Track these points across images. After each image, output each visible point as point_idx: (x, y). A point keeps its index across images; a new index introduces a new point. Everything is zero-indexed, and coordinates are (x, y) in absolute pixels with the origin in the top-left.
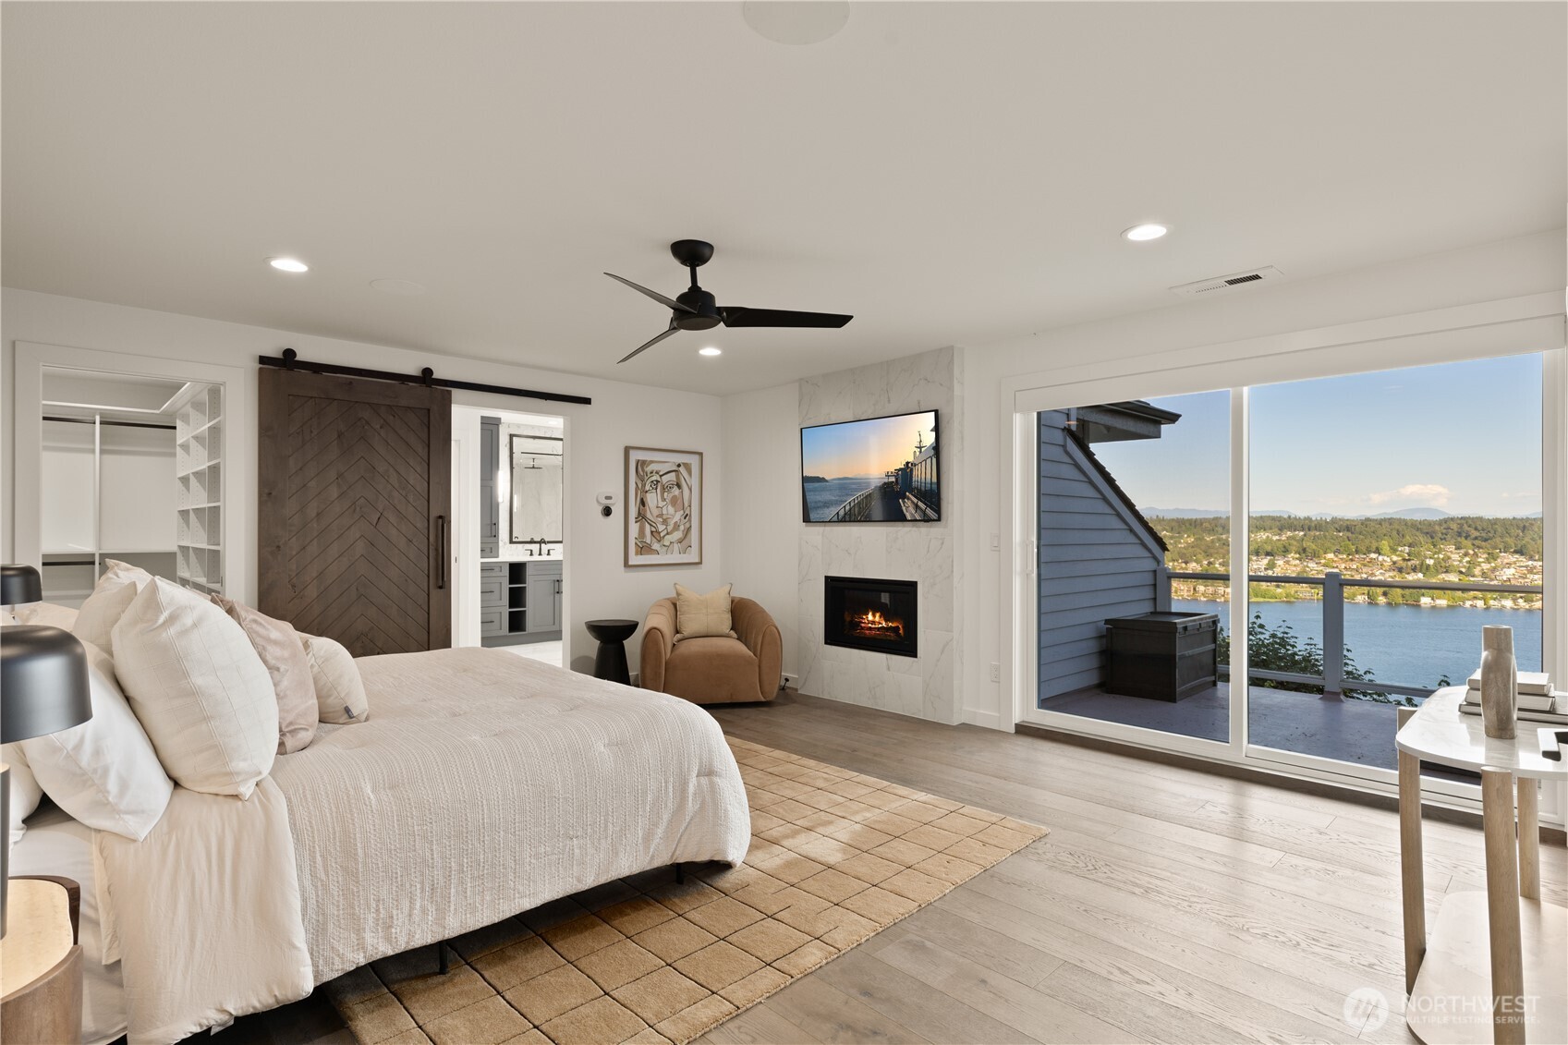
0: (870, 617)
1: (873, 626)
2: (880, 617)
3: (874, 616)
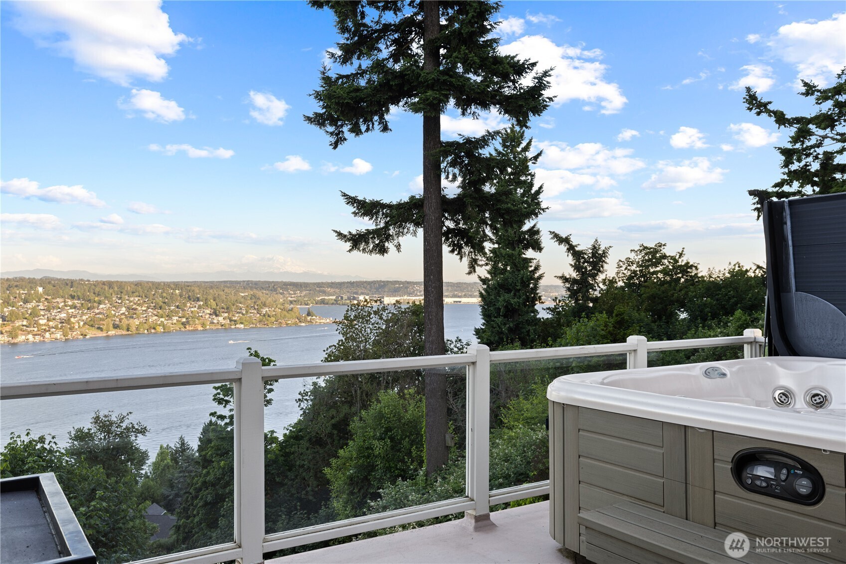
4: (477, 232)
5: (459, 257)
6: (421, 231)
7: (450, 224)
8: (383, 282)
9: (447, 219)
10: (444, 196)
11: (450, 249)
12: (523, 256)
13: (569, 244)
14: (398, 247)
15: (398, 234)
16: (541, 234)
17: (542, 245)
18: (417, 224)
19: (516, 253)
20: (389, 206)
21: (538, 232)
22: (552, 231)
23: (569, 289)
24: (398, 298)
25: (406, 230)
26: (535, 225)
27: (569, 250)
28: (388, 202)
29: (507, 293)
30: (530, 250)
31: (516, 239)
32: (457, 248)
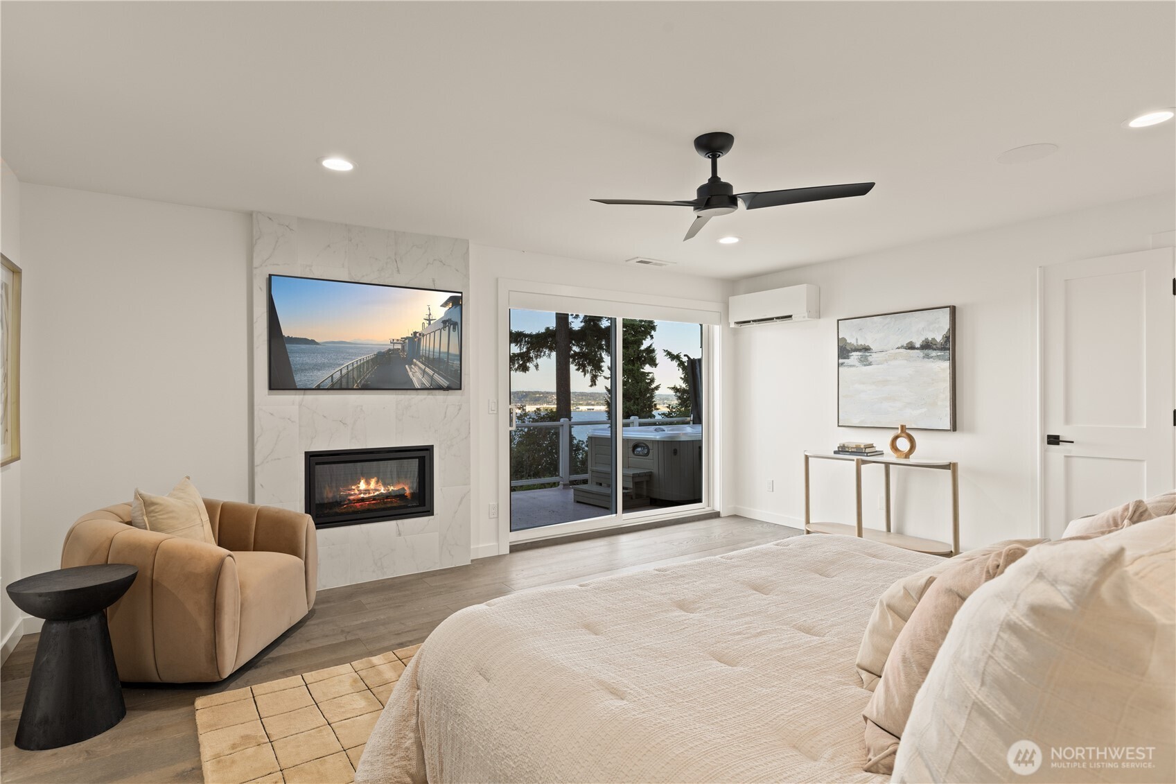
0: (362, 485)
1: (367, 496)
2: (377, 482)
3: (368, 483)
4: (596, 355)
5: (583, 373)
6: (554, 354)
7: (576, 349)
8: (525, 392)
9: (574, 345)
10: (571, 328)
11: (577, 367)
12: (642, 370)
13: (679, 360)
14: (537, 366)
15: (536, 357)
16: (656, 352)
17: (657, 362)
18: (551, 349)
19: (635, 368)
20: (530, 336)
21: (653, 351)
22: (666, 349)
23: (679, 398)
24: (538, 407)
25: (542, 354)
26: (651, 345)
27: (679, 365)
28: (529, 333)
29: (628, 401)
30: (647, 366)
31: (636, 356)
32: (582, 367)
